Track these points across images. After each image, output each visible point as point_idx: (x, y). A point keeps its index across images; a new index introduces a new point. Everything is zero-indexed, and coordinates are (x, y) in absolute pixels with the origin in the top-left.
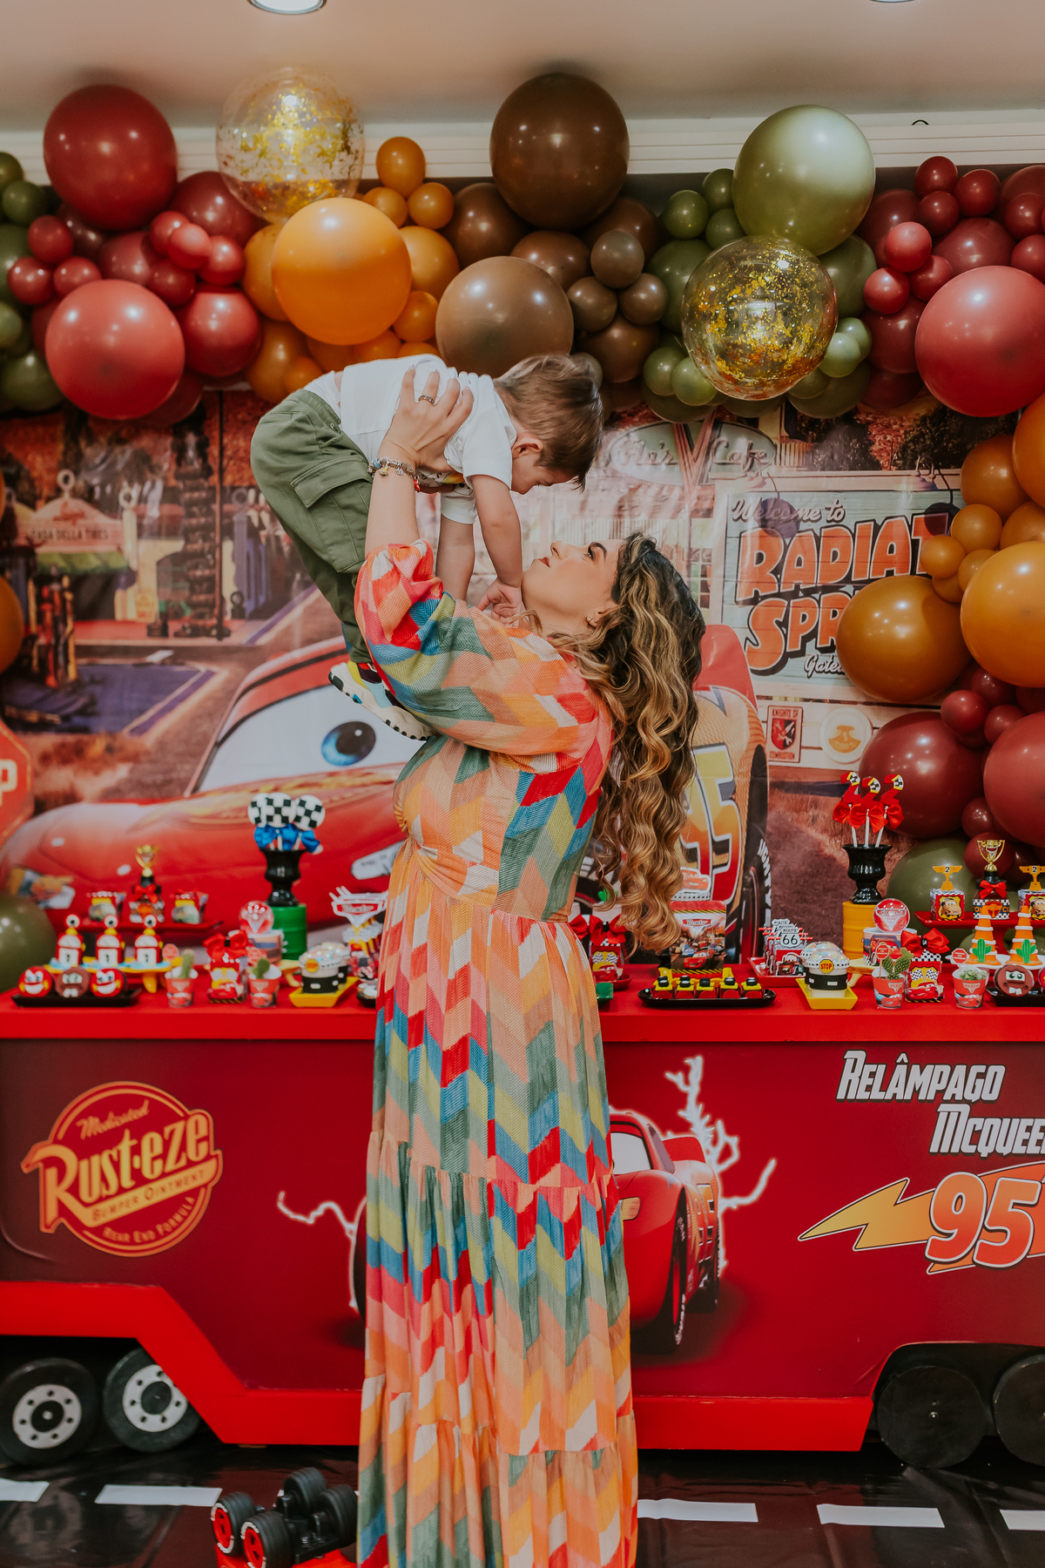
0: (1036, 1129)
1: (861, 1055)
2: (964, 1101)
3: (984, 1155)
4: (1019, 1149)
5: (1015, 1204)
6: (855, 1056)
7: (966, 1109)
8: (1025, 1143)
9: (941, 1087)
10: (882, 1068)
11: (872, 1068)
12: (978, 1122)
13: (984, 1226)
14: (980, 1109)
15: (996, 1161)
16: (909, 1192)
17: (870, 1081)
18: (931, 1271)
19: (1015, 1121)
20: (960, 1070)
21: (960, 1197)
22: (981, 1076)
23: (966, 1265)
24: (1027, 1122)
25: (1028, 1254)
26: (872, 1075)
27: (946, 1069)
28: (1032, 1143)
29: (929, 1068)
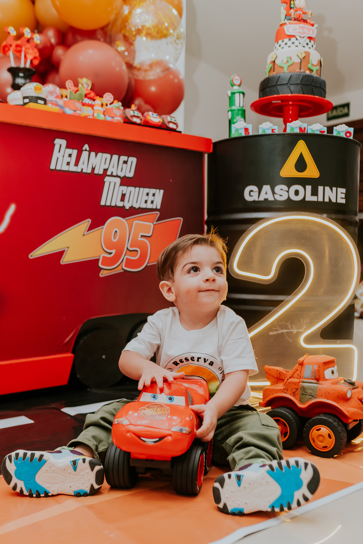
0: (151, 195)
1: (63, 142)
2: (117, 176)
3: (127, 208)
4: (143, 206)
5: (142, 236)
6: (60, 143)
7: (118, 181)
8: (146, 202)
9: (106, 167)
10: (75, 152)
11: (69, 151)
12: (124, 189)
13: (127, 249)
14: (125, 181)
15: (133, 212)
16: (91, 228)
17: (68, 159)
18: (103, 274)
19: (142, 189)
20: (115, 157)
21: (116, 231)
22: (125, 162)
23: (119, 271)
24: (147, 190)
25: (148, 263)
26: (70, 155)
27: (108, 156)
28: (149, 202)
29: (100, 154)
